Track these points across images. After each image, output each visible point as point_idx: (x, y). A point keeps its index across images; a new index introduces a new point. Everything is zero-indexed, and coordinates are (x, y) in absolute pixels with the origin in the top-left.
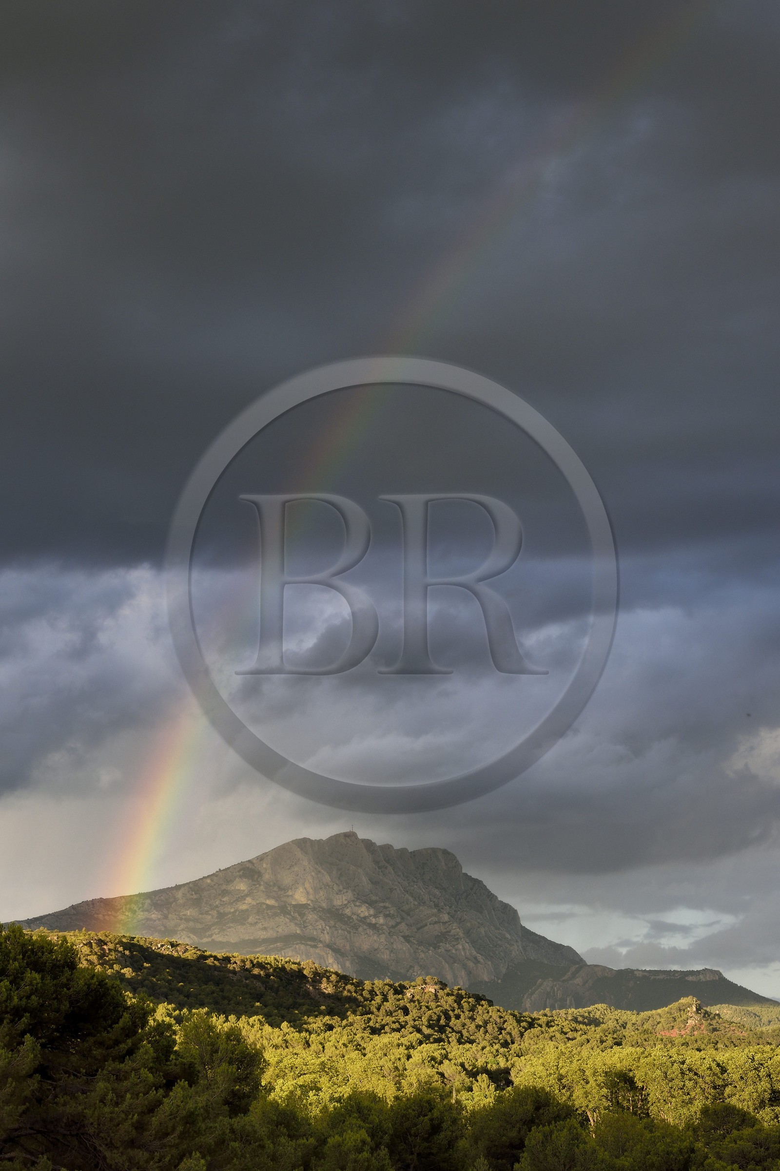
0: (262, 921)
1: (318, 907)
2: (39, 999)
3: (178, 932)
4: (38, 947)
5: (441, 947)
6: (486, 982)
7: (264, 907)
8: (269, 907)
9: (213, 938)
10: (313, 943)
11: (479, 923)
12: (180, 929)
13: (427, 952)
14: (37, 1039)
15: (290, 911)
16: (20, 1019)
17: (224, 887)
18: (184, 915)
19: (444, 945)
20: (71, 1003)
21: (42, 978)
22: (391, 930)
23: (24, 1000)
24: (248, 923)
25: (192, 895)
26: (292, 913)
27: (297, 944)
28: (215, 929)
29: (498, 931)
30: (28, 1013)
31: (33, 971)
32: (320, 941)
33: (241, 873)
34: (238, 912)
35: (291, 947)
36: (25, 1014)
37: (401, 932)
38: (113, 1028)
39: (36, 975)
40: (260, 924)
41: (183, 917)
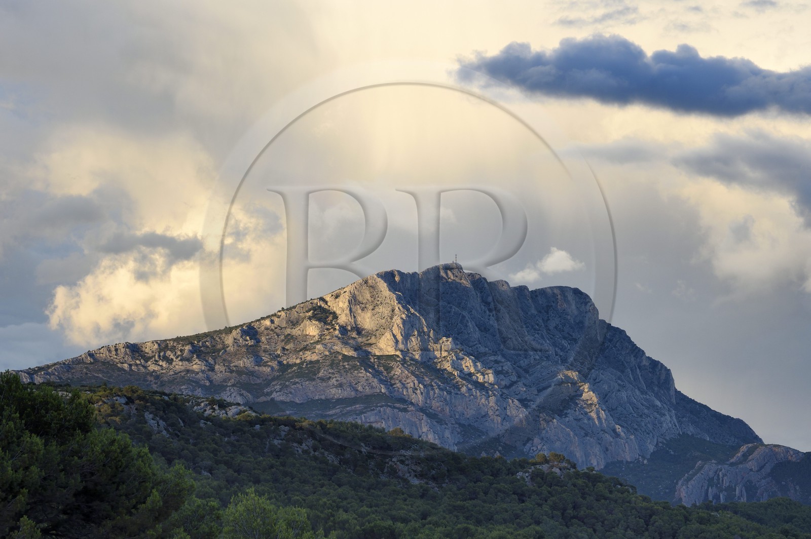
0: (337, 375)
1: (410, 360)
2: (41, 470)
3: (228, 389)
4: (41, 402)
5: (568, 415)
6: (627, 462)
7: (340, 357)
8: (346, 358)
9: (273, 396)
10: (402, 406)
11: (619, 385)
12: (229, 384)
13: (551, 421)
14: (37, 523)
15: (373, 364)
16: (14, 497)
17: (288, 331)
18: (235, 366)
19: (573, 412)
20: (84, 476)
21: (46, 445)
22: (505, 391)
23: (21, 471)
24: (318, 378)
25: (247, 341)
26: (376, 367)
27: (381, 407)
28: (276, 385)
29: (645, 396)
30: (26, 489)
31: (33, 435)
32: (412, 403)
33: (310, 314)
34: (305, 364)
35: (374, 410)
36: (22, 490)
37: (517, 395)
38: (138, 509)
39: (37, 439)
40: (334, 379)
41: (234, 369)
